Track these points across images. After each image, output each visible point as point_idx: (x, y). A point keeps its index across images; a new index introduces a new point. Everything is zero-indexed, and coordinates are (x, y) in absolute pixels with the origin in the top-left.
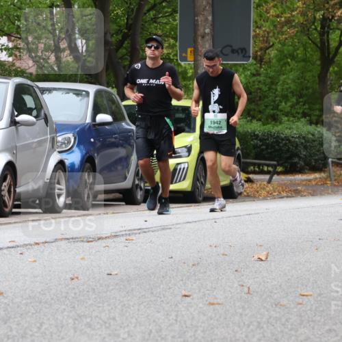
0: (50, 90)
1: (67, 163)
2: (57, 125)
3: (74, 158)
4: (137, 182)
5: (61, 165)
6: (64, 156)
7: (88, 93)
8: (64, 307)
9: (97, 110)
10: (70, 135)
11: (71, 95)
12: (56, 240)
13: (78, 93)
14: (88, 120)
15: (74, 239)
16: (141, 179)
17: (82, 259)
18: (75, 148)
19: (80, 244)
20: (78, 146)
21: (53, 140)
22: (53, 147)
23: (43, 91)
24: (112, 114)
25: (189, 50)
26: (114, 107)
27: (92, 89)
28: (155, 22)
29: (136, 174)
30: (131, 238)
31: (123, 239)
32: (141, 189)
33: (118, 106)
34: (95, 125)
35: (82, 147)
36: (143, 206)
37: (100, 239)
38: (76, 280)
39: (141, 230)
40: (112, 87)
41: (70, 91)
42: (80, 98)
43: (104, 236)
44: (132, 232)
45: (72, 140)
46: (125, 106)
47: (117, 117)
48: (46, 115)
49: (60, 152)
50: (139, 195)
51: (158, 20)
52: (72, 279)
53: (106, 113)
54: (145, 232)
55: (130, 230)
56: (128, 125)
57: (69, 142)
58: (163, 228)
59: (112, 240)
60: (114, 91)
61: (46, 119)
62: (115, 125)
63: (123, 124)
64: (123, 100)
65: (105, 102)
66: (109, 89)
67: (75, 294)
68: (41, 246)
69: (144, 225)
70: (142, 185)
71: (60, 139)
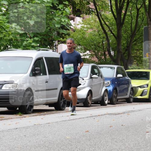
0: (102, 67)
1: (108, 90)
2: (105, 78)
3: (110, 88)
4: (131, 96)
5: (106, 90)
6: (107, 88)
7: (114, 68)
8: (108, 136)
9: (117, 73)
10: (109, 81)
11: (109, 69)
12: (105, 114)
13: (111, 68)
14: (115, 76)
15: (111, 114)
16: (132, 95)
17: (114, 120)
18: (111, 85)
19: (112, 116)
20: (112, 84)
21: (104, 83)
22: (104, 85)
23: (100, 67)
24: (122, 74)
25: (147, 54)
26: (123, 72)
27: (116, 67)
28: (136, 45)
29: (131, 93)
30: (129, 113)
31: (126, 114)
32: (132, 98)
33: (124, 72)
34: (117, 78)
35: (113, 85)
36: (133, 103)
37: (119, 114)
38: (111, 127)
39: (132, 111)
40: (122, 66)
41: (109, 67)
42: (112, 69)
43: (120, 113)
44: (129, 112)
45: (110, 83)
46: (126, 72)
47: (124, 75)
48: (101, 75)
49: (106, 87)
50: (132, 100)
51: (137, 45)
52: (110, 127)
53: (120, 74)
54: (133, 112)
55: (129, 111)
56: (127, 78)
57: (109, 83)
58: (140, 110)
59: (123, 114)
60: (123, 67)
61: (101, 76)
62: (123, 78)
63: (126, 77)
64: (126, 70)
65: (120, 71)
66: (121, 67)
67: (111, 131)
68: (100, 116)
69: (133, 109)
70: (132, 97)
71: (106, 82)
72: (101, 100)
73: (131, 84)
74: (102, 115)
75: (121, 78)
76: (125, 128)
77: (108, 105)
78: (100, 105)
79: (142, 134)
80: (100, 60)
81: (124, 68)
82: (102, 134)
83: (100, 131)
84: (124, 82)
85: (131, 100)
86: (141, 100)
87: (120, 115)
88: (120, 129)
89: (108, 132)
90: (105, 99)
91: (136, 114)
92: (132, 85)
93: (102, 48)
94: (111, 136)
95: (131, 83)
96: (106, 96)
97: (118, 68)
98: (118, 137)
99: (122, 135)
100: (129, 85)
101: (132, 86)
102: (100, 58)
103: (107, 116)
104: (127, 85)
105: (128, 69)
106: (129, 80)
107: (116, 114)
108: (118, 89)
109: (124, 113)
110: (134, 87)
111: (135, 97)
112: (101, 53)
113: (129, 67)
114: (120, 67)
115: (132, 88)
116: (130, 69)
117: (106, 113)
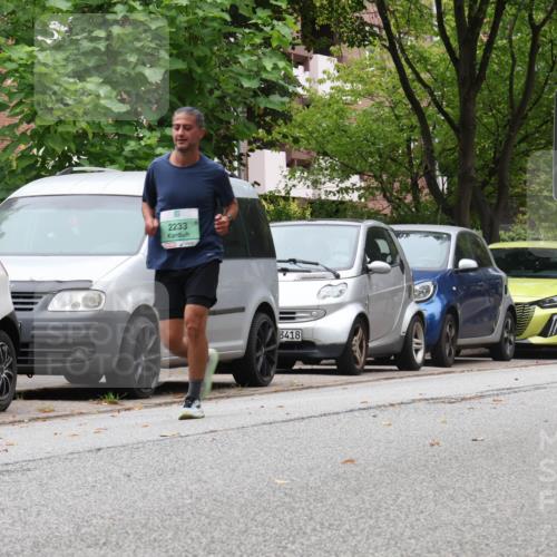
0: (408, 233)
1: (426, 314)
2: (415, 272)
3: (434, 309)
4: (506, 335)
5: (419, 315)
6: (422, 307)
7: (449, 236)
8: (422, 477)
9: (459, 254)
10: (429, 283)
11: (431, 238)
12: (414, 401)
13: (438, 236)
14: (450, 266)
15: (435, 400)
16: (510, 332)
17: (444, 422)
18: (435, 298)
19: (439, 406)
20: (438, 295)
21: (410, 289)
22: (409, 297)
23: (399, 234)
24: (477, 259)
26: (479, 252)
27: (454, 231)
28: (528, 156)
29: (506, 326)
30: (499, 398)
31: (490, 399)
32: (511, 343)
33: (484, 250)
34: (457, 272)
35: (442, 297)
36: (514, 362)
37: (463, 399)
38: (436, 447)
39: (512, 390)
40: (477, 229)
41: (428, 233)
42: (440, 241)
43: (468, 396)
45: (432, 289)
46: (492, 250)
47: (483, 262)
48: (401, 261)
49: (418, 302)
50: (509, 349)
51: (531, 154)
52: (432, 445)
53: (469, 257)
54: (515, 392)
55: (499, 390)
56: (495, 271)
57: (428, 291)
58: (537, 388)
59: (477, 401)
60: (478, 233)
61: (402, 266)
62: (481, 272)
63: (490, 270)
64: (489, 243)
65: (469, 246)
66: (474, 231)
67: (436, 462)
68: (397, 409)
69: (514, 384)
70: (512, 338)
71: (417, 287)
72: (398, 349)
73: (506, 293)
74: (402, 403)
75: (471, 273)
76: (484, 451)
77: (423, 368)
78: (395, 368)
80: (399, 207)
81: (484, 236)
82: (402, 471)
83: (395, 460)
84: (481, 286)
85: (509, 352)
86: (544, 349)
87: (467, 404)
88: (465, 452)
89: (425, 466)
90: (414, 346)
91: (526, 401)
92: (509, 298)
93: (407, 165)
94: (434, 477)
95: (506, 289)
96: (416, 337)
97: (461, 236)
99: (475, 475)
100: (500, 295)
101: (511, 300)
102: (400, 199)
103: (421, 405)
104: (492, 296)
105: (498, 240)
106: (499, 277)
107: (451, 401)
108: (459, 312)
109: (481, 397)
110: (517, 304)
111: (519, 340)
112: (401, 182)
113: (501, 232)
114: (470, 234)
115: (511, 309)
116: (504, 241)
117: (418, 397)
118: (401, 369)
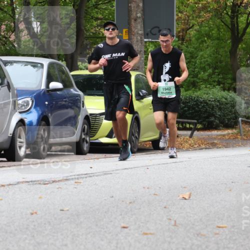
0: (11, 63)
1: (27, 121)
2: (18, 91)
3: (32, 117)
4: (83, 137)
5: (21, 122)
6: (23, 116)
7: (42, 65)
8: (25, 236)
9: (50, 78)
10: (29, 99)
11: (29, 67)
12: (18, 183)
13: (34, 65)
14: (43, 87)
15: (33, 182)
16: (86, 134)
17: (40, 198)
18: (33, 110)
19: (38, 186)
20: (35, 107)
21: (15, 103)
22: (15, 109)
23: (6, 63)
24: (63, 82)
25: (124, 30)
26: (64, 76)
27: (46, 62)
28: (96, 8)
29: (83, 130)
30: (79, 181)
31: (73, 182)
32: (87, 142)
33: (67, 76)
34: (48, 91)
35: (38, 109)
36: (89, 155)
37: (53, 182)
38: (35, 215)
39: (87, 175)
40: (62, 61)
41: (27, 63)
42: (36, 69)
43: (57, 180)
44: (80, 177)
45: (31, 103)
46: (73, 76)
47: (67, 84)
48: (8, 83)
49: (20, 113)
50: (86, 147)
51: (99, 7)
52: (32, 214)
53: (57, 81)
54: (91, 176)
55: (78, 175)
56: (75, 91)
57: (28, 105)
58: (105, 174)
59: (64, 183)
60: (63, 64)
61: (9, 86)
62: (65, 91)
63: (72, 90)
64: (71, 71)
65: (57, 73)
66: (60, 62)
67: (35, 226)
68: (7, 188)
69: (90, 171)
70: (88, 139)
71: (20, 102)
72: (7, 146)
73: (83, 107)
74: (10, 185)
75: (58, 92)
76: (68, 218)
77: (25, 160)
78: (5, 159)
79: (110, 233)
80: (6, 43)
81: (67, 66)
82: (11, 233)
83: (5, 225)
84: (65, 101)
85: (85, 149)
86: (110, 146)
87: (56, 185)
88: (55, 219)
89: (27, 228)
90: (18, 144)
91: (97, 182)
92: (86, 110)
93: (11, 13)
94: (33, 236)
95: (83, 104)
96: (20, 137)
97: (51, 66)
98: (50, 239)
99: (62, 235)
100: (79, 108)
101: (87, 112)
102: (6, 38)
103: (24, 186)
104: (73, 109)
105: (77, 69)
106: (79, 96)
107: (45, 183)
108: (50, 120)
109: (67, 180)
110: (91, 115)
111: (93, 140)
112: (7, 25)
113: (79, 63)
114: (58, 64)
115: (87, 118)
116: (81, 69)
117: (21, 180)
118: (9, 160)
